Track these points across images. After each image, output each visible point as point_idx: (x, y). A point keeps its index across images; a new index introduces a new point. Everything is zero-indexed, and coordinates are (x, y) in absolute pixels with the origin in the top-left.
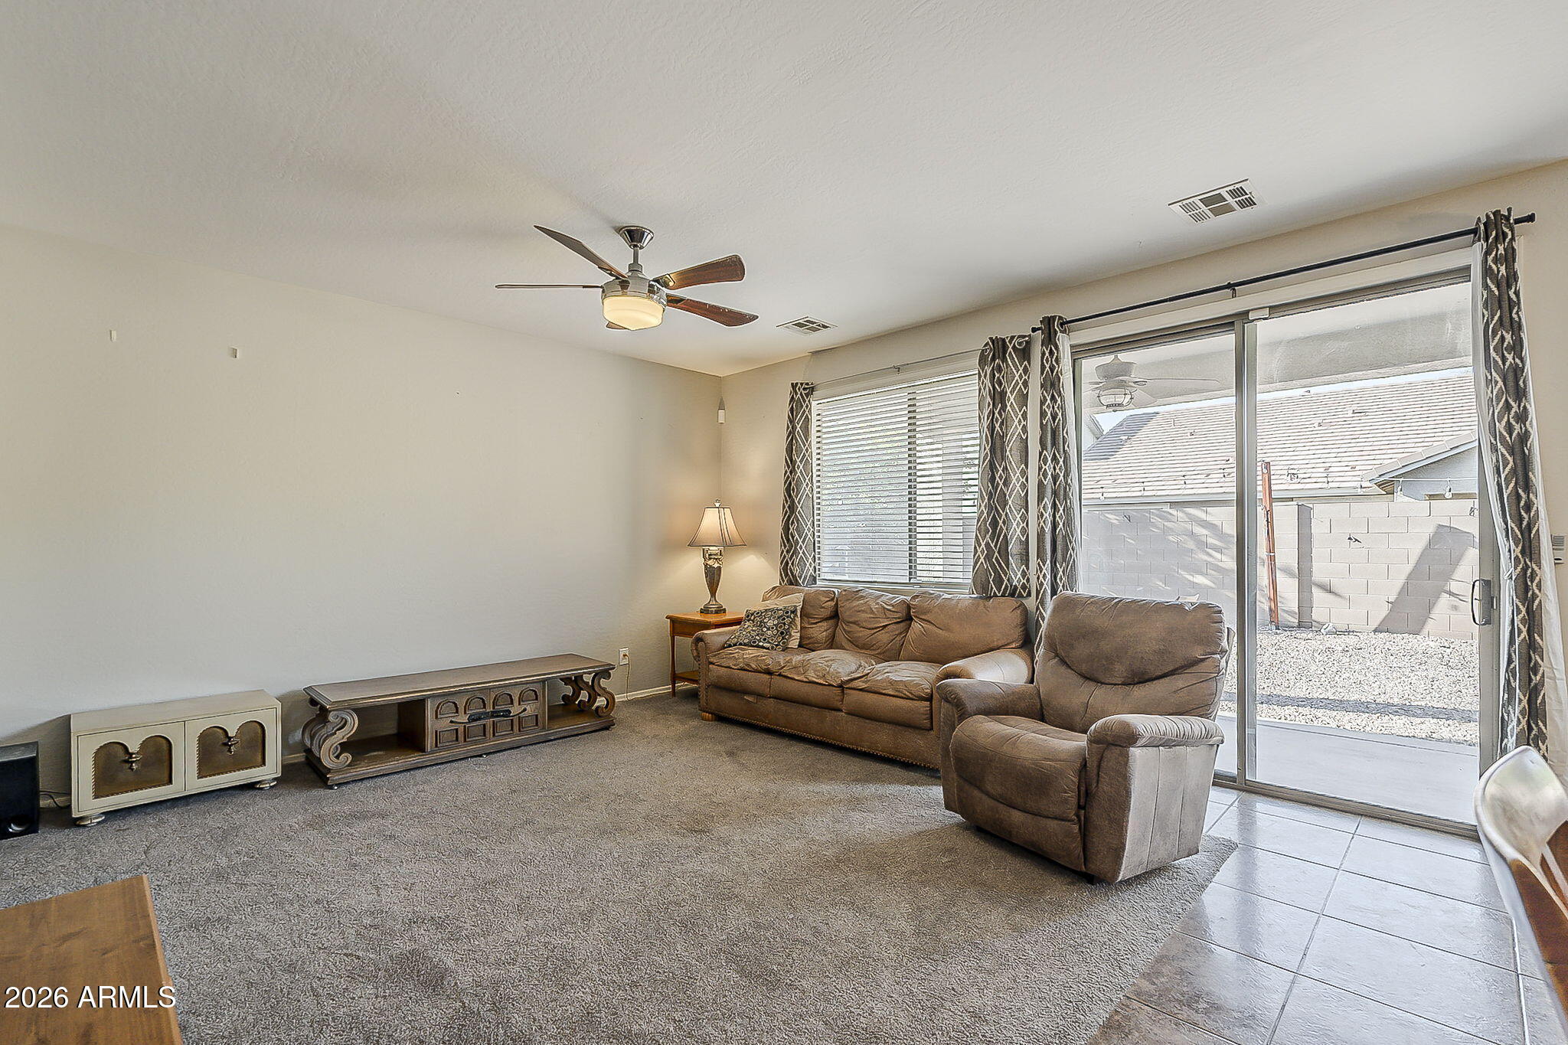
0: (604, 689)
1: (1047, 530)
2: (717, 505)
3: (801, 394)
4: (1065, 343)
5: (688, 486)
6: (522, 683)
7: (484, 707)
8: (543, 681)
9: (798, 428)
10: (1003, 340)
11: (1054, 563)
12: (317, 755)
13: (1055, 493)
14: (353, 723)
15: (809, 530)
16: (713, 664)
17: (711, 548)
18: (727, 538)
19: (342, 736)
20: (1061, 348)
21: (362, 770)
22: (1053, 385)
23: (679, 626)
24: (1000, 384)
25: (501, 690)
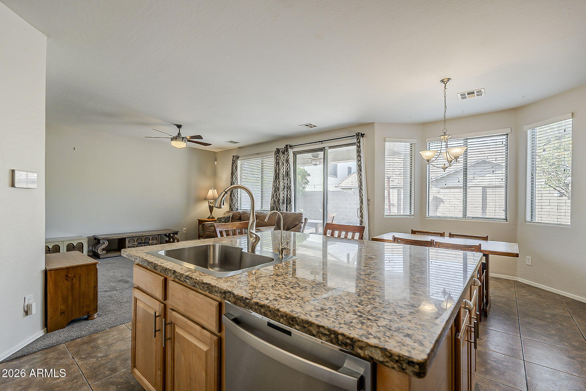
0: (176, 238)
1: (285, 197)
2: (213, 188)
3: (235, 159)
4: (291, 151)
5: (205, 183)
6: (153, 235)
7: (142, 241)
8: (159, 235)
9: (234, 168)
10: (279, 149)
11: (287, 204)
12: (97, 252)
13: (287, 188)
14: (107, 243)
15: (236, 196)
16: (207, 231)
17: (211, 201)
18: (215, 198)
19: (103, 246)
20: (289, 153)
21: (109, 255)
22: (287, 161)
23: (201, 222)
24: (278, 160)
25: (147, 237)
